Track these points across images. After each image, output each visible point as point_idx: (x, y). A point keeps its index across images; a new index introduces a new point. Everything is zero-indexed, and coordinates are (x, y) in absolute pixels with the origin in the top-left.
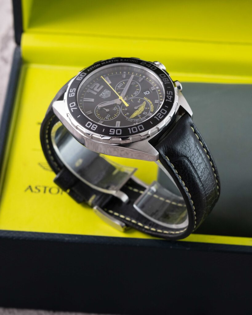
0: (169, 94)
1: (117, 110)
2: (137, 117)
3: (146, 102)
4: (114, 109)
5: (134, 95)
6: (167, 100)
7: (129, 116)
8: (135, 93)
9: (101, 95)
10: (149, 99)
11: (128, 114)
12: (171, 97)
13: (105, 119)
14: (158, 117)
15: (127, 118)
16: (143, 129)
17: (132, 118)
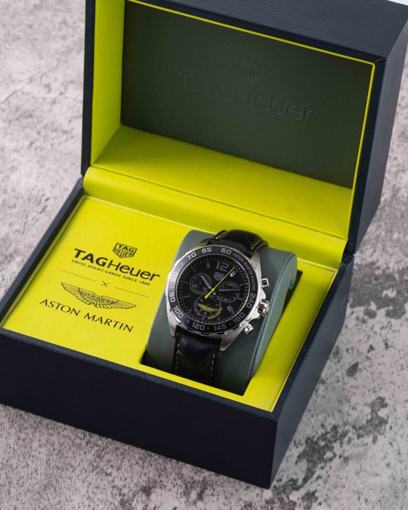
0: (222, 327)
1: (204, 290)
2: (199, 308)
3: (216, 312)
4: (204, 288)
5: (223, 299)
6: (215, 326)
7: (199, 302)
8: (225, 299)
9: (217, 273)
10: (222, 312)
11: (202, 300)
12: (220, 329)
13: (192, 285)
14: (195, 325)
15: (196, 302)
16: (181, 318)
17: (197, 305)
